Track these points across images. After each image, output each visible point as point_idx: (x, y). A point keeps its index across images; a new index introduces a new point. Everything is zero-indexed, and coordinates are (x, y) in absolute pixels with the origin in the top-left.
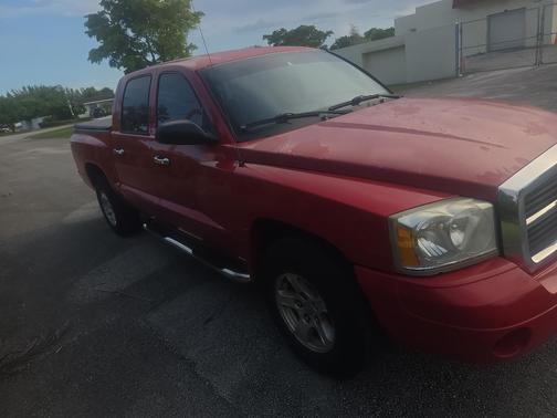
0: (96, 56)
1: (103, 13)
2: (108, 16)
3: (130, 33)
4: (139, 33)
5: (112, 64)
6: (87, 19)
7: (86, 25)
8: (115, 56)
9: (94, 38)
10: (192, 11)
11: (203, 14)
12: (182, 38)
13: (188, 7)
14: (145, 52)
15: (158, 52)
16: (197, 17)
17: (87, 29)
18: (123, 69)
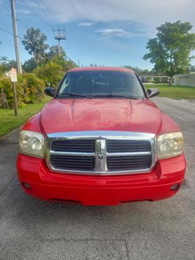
2: (158, 40)
4: (168, 48)
5: (151, 61)
6: (149, 41)
9: (148, 50)
15: (174, 58)
17: (147, 45)
18: (154, 64)
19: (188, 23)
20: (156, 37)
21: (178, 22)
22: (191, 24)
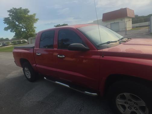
0: (6, 29)
1: (9, 17)
2: (11, 18)
3: (17, 23)
4: (20, 23)
5: (11, 31)
6: (4, 19)
7: (4, 20)
8: (12, 29)
9: (6, 24)
10: (35, 18)
11: (38, 19)
12: (32, 25)
13: (35, 17)
14: (21, 28)
15: (25, 28)
16: (37, 20)
17: (4, 22)
18: (14, 33)
19: (27, 9)
20: (9, 16)
21: (21, 8)
22: (29, 10)
